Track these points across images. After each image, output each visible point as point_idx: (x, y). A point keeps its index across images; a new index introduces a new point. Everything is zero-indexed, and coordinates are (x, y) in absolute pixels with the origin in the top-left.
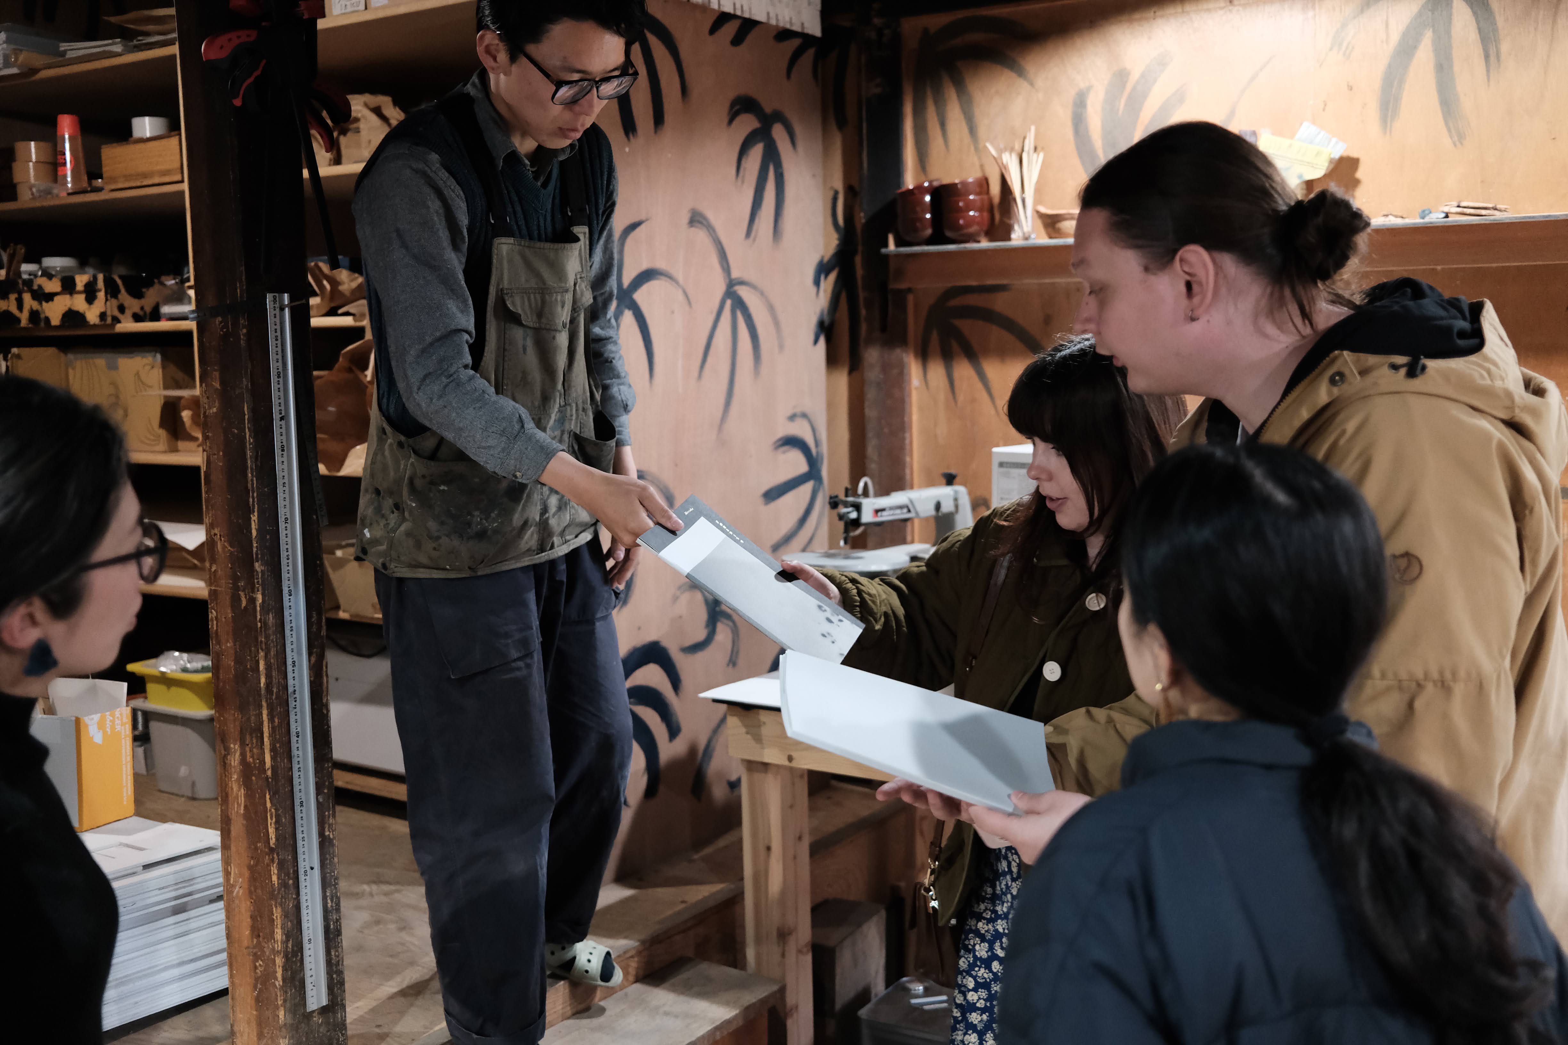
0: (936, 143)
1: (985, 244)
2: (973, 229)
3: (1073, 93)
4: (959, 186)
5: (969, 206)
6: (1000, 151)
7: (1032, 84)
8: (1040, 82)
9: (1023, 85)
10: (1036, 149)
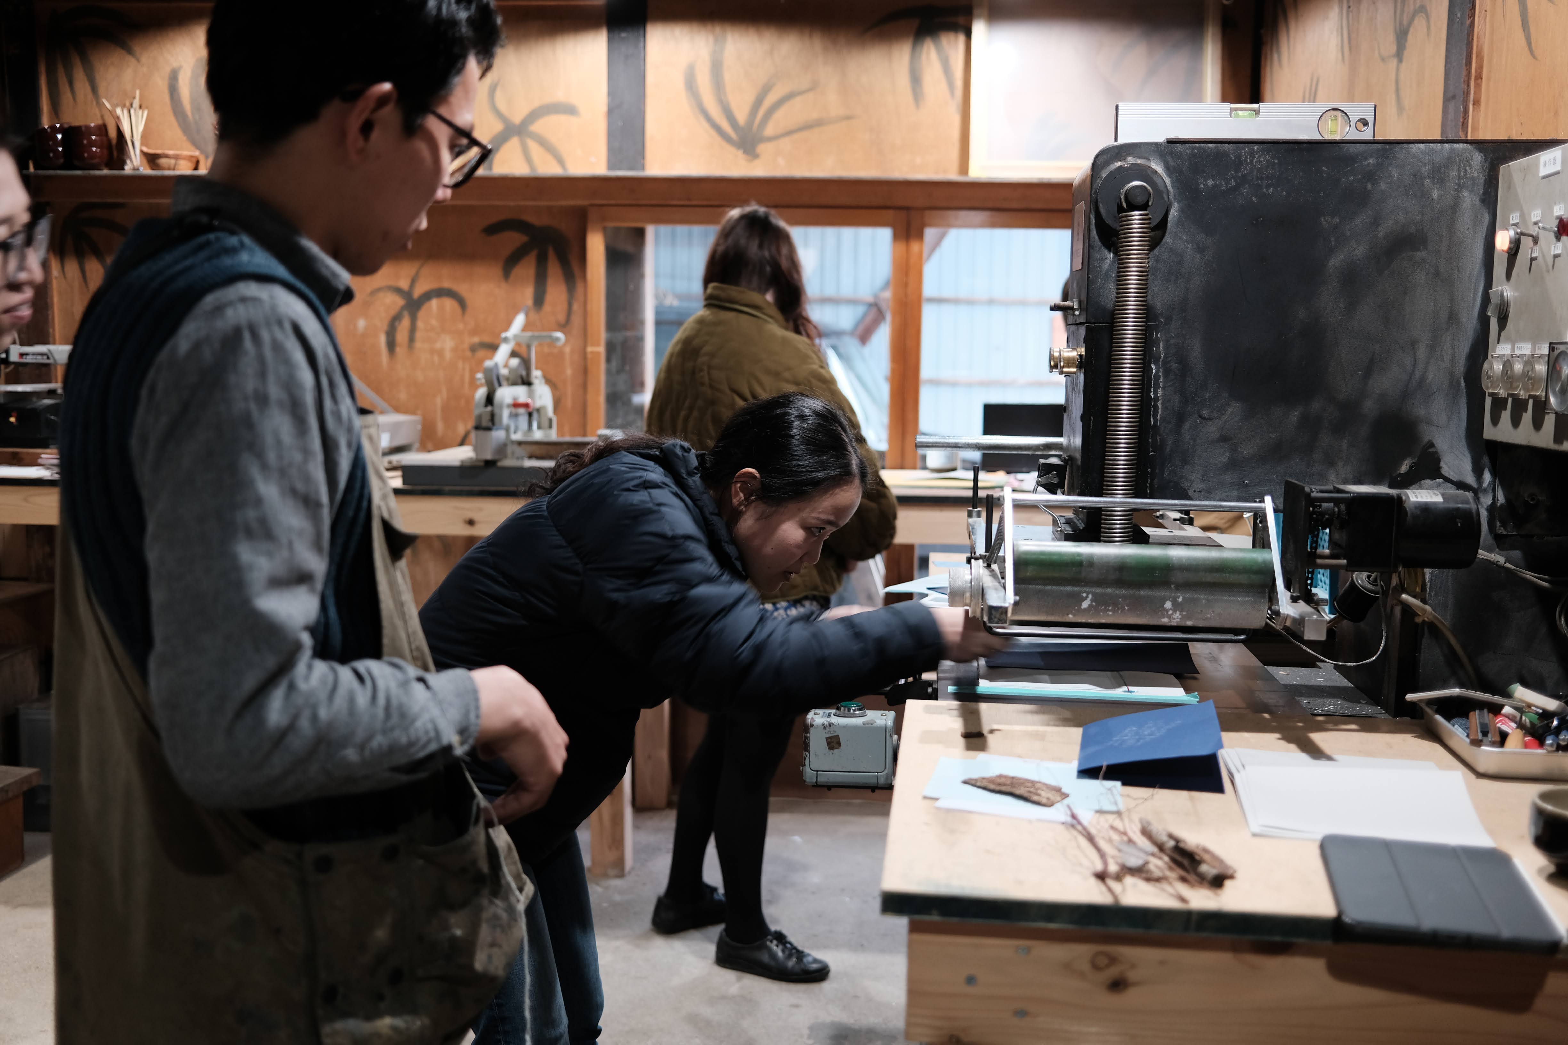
0: (66, 96)
1: (105, 172)
2: (96, 161)
3: (168, 69)
4: (83, 129)
5: (92, 144)
6: (115, 106)
7: (138, 60)
8: (144, 59)
9: (132, 60)
10: (140, 107)
